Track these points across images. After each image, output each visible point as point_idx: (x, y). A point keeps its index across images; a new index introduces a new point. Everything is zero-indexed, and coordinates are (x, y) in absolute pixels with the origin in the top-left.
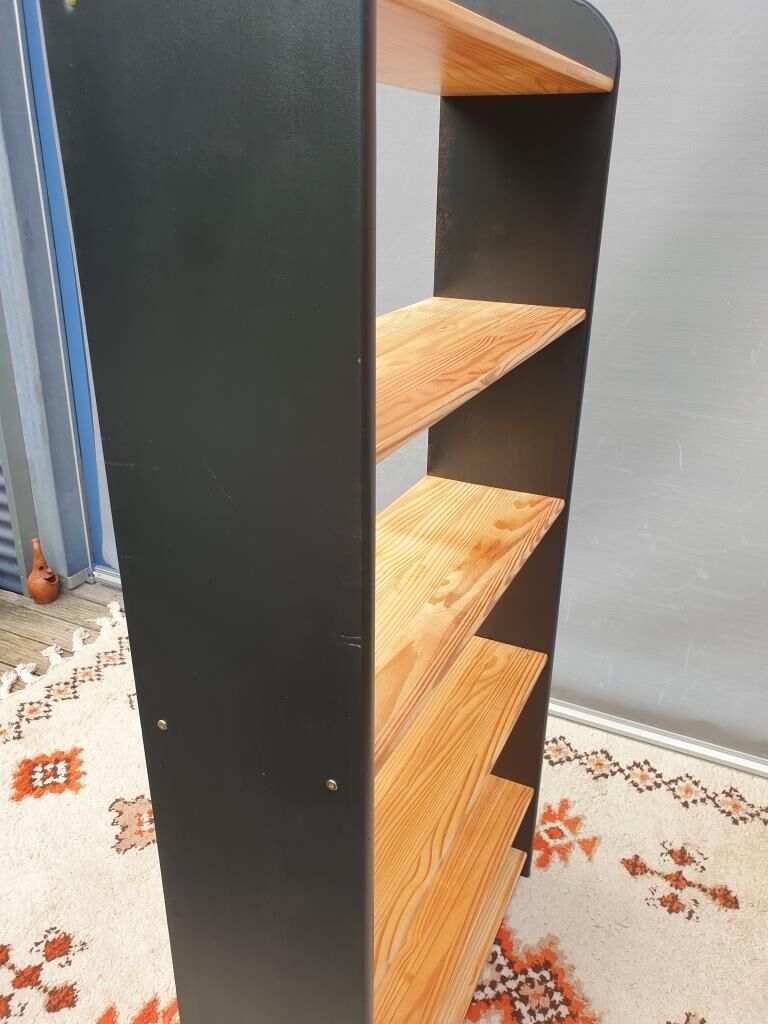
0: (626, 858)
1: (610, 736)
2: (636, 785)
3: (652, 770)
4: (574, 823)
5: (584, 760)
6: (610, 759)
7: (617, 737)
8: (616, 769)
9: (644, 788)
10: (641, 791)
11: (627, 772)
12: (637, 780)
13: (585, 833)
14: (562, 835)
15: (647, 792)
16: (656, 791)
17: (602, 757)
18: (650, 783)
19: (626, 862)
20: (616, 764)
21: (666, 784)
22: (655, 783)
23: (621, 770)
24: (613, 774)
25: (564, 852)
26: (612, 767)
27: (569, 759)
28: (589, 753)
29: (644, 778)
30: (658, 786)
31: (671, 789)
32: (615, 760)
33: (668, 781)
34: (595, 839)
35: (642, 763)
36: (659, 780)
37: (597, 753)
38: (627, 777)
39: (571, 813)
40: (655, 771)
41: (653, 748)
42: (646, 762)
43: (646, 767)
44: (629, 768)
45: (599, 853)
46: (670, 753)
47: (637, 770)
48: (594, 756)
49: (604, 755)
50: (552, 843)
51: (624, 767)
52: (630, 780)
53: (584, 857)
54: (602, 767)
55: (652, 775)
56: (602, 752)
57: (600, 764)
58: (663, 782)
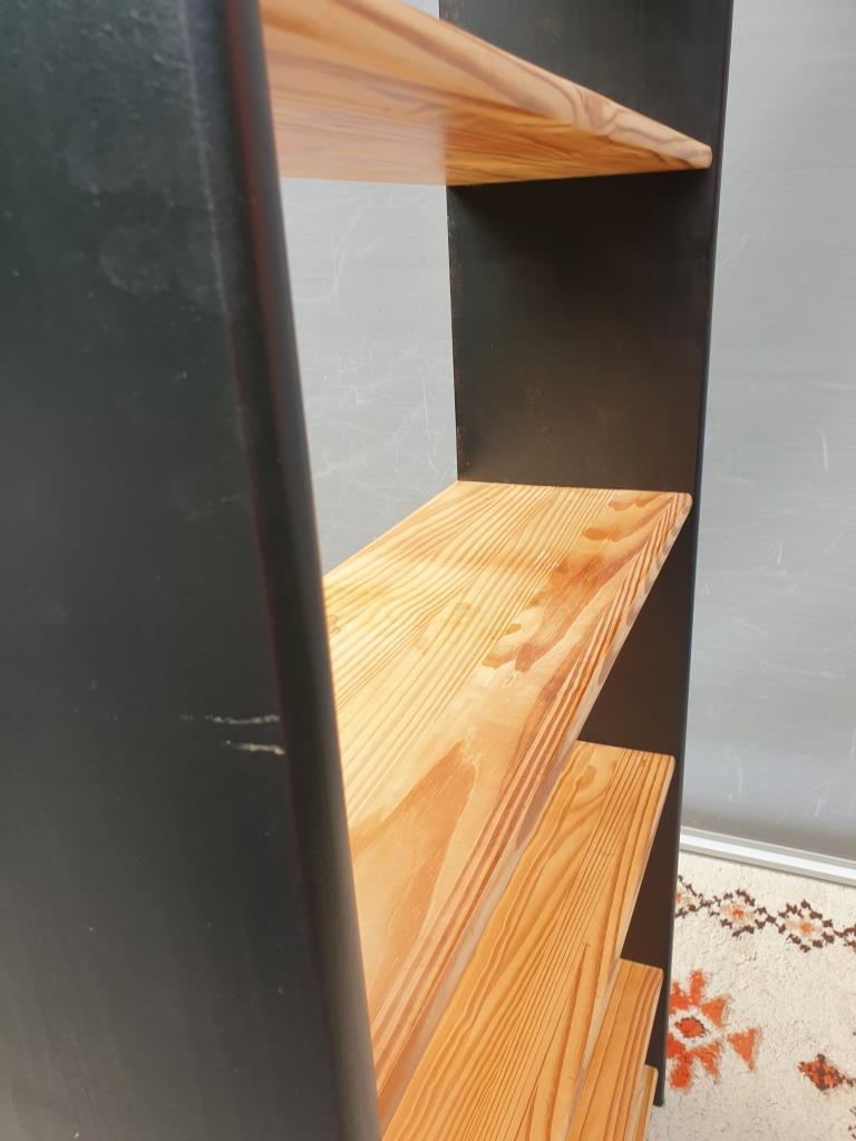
0: (807, 1061)
1: (746, 869)
2: (797, 941)
3: (815, 915)
4: (717, 1009)
5: (715, 907)
6: (752, 903)
7: (755, 870)
8: (763, 918)
9: (810, 944)
10: (806, 949)
11: (780, 921)
12: (797, 933)
13: (736, 1024)
14: (702, 1030)
15: (815, 950)
16: (827, 948)
17: (740, 901)
18: (818, 937)
19: (806, 1068)
20: (762, 910)
21: (841, 935)
22: (825, 935)
23: (771, 919)
24: (761, 925)
25: (709, 1056)
26: (757, 916)
27: (693, 908)
28: (721, 897)
29: (806, 928)
30: (830, 939)
31: (850, 944)
32: (759, 903)
33: (841, 930)
34: (752, 1032)
35: (799, 907)
36: (829, 931)
37: (731, 896)
38: (782, 930)
39: (710, 993)
40: (820, 916)
41: (810, 882)
42: (805, 905)
43: (806, 912)
44: (783, 915)
45: (763, 1055)
46: (835, 887)
47: (793, 917)
48: (728, 902)
49: (743, 898)
50: (689, 1044)
51: (774, 914)
52: (787, 933)
53: (742, 1065)
54: (743, 917)
55: (817, 923)
56: (738, 893)
57: (739, 913)
58: (836, 933)
